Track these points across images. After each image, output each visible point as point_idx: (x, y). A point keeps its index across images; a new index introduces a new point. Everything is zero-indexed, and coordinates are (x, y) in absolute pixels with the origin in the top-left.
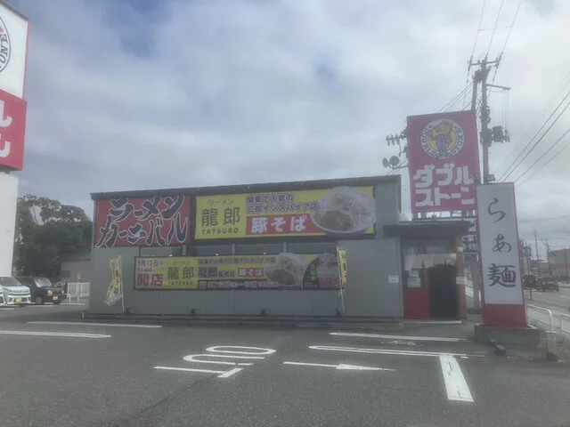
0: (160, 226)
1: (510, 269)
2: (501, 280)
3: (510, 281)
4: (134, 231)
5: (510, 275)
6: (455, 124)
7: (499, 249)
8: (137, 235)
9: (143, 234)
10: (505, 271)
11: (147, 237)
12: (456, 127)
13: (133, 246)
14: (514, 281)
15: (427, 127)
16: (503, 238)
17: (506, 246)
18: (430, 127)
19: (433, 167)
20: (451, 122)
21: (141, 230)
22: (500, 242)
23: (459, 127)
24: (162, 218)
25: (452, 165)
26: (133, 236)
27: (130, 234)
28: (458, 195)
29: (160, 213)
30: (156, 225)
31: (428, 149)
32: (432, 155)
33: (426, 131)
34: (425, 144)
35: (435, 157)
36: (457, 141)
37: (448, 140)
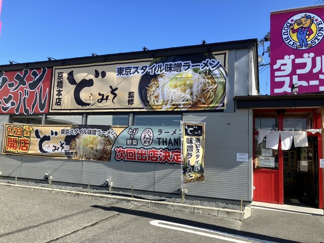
0: (27, 97)
4: (7, 101)
6: (316, 17)
8: (9, 105)
9: (13, 104)
11: (15, 107)
12: (317, 20)
13: (5, 114)
15: (289, 21)
18: (292, 21)
19: (292, 57)
21: (11, 101)
23: (320, 19)
24: (28, 89)
25: (312, 55)
26: (5, 105)
27: (3, 104)
28: (316, 83)
29: (27, 85)
30: (23, 96)
31: (289, 41)
32: (292, 46)
33: (288, 25)
34: (286, 36)
35: (295, 48)
36: (318, 32)
37: (308, 32)
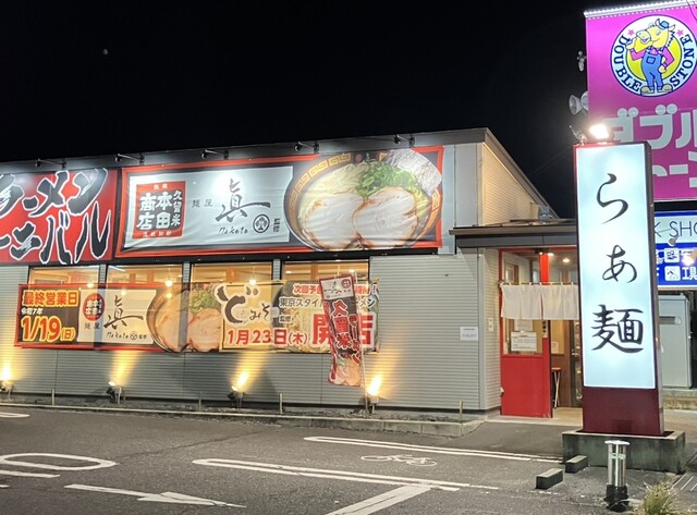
0: (65, 227)
1: (633, 316)
2: (615, 339)
3: (632, 340)
4: (22, 236)
5: (632, 328)
7: (615, 276)
8: (26, 244)
9: (35, 242)
10: (625, 320)
11: (42, 247)
13: (18, 264)
14: (639, 341)
15: (625, 33)
16: (622, 253)
17: (628, 271)
18: (631, 32)
19: (634, 112)
20: (671, 21)
21: (32, 236)
22: (617, 261)
24: (68, 213)
25: (673, 108)
26: (18, 246)
27: (14, 242)
28: (682, 169)
29: (66, 203)
30: (57, 226)
31: (625, 76)
32: (632, 88)
33: (623, 41)
34: (620, 67)
35: (639, 92)
36: (683, 59)
37: (664, 59)
